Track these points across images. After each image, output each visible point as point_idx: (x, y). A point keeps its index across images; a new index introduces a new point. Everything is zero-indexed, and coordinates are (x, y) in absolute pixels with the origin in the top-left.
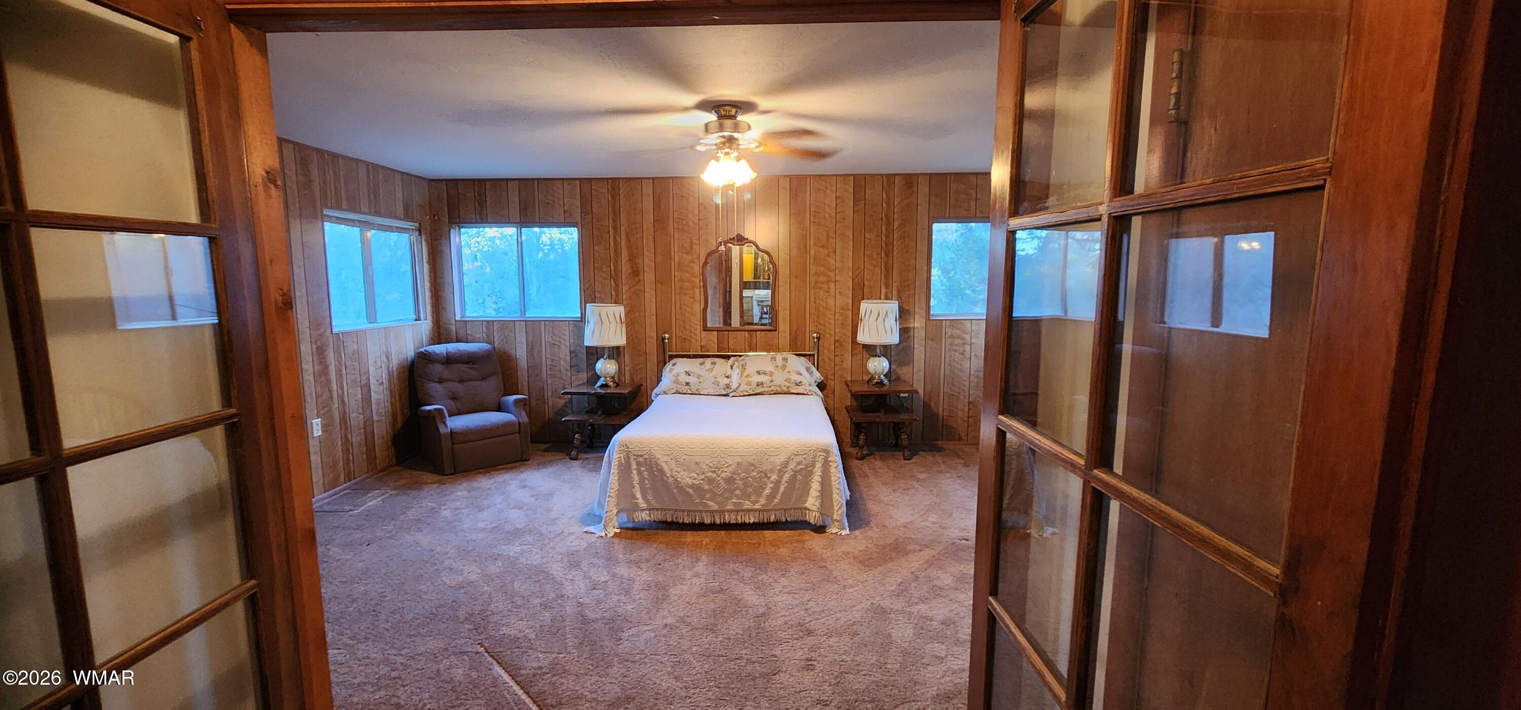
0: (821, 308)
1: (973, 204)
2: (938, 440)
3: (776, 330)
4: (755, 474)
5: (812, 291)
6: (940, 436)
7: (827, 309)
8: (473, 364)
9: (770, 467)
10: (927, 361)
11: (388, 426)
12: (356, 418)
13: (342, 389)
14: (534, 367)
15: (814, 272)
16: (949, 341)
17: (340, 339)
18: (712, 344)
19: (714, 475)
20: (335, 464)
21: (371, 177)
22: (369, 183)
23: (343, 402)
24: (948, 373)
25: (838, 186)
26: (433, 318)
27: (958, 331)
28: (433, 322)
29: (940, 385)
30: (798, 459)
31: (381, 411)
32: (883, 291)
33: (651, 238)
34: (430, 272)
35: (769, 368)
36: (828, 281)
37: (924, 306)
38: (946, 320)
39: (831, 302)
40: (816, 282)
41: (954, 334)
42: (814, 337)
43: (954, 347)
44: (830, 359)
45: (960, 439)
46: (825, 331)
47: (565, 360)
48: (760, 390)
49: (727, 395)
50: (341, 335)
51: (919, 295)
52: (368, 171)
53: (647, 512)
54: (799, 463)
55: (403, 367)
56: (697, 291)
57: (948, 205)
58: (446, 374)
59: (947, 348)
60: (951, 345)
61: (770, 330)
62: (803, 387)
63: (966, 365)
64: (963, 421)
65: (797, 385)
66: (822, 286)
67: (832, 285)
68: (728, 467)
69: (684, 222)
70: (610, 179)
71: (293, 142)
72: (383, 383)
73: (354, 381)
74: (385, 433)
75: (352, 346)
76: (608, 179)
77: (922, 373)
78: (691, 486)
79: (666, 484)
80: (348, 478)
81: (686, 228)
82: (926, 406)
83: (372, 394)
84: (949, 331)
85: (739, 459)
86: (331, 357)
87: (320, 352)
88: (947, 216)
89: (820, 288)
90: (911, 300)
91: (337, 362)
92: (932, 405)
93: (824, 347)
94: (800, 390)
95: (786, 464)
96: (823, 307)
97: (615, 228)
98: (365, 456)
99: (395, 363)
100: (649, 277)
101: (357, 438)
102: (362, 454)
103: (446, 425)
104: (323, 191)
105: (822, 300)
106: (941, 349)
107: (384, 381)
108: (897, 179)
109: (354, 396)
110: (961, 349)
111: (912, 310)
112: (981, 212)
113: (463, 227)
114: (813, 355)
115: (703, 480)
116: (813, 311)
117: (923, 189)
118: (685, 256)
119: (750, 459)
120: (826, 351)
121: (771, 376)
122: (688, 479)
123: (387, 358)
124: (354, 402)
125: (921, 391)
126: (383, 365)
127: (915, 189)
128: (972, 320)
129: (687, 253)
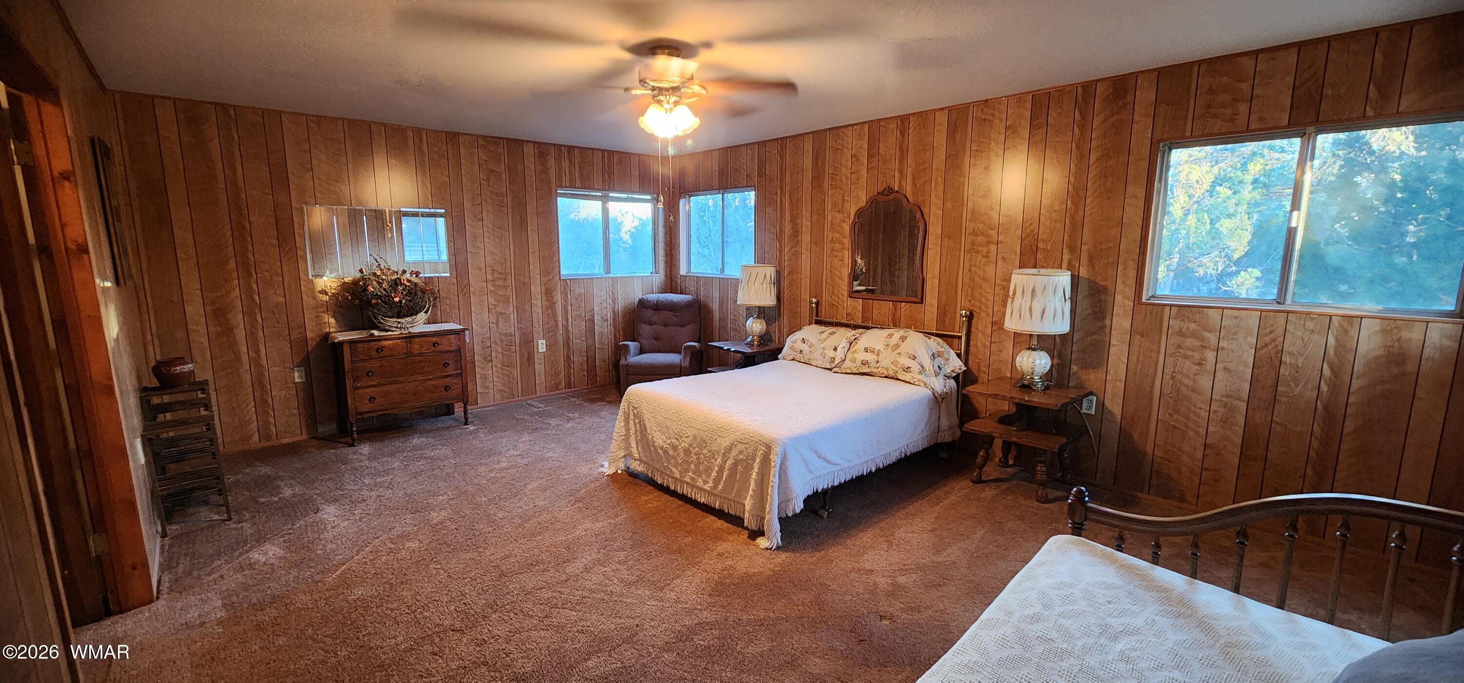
0: (977, 278)
1: (1243, 108)
2: (1141, 491)
3: (922, 302)
4: (705, 451)
5: (967, 256)
6: (1146, 487)
7: (984, 279)
8: (676, 312)
9: (717, 448)
10: (1131, 367)
11: (610, 353)
12: (579, 343)
13: (567, 321)
14: (723, 319)
15: (971, 230)
16: (1174, 340)
17: (567, 283)
18: (857, 313)
19: (677, 443)
20: (557, 374)
21: (606, 161)
22: (603, 165)
23: (567, 331)
24: (1168, 390)
25: (1009, 112)
26: (666, 272)
27: (1193, 326)
28: (666, 276)
29: (1151, 405)
30: (740, 447)
31: (604, 341)
32: (1066, 257)
33: (809, 197)
34: (666, 234)
35: (879, 346)
36: (989, 242)
37: (1132, 281)
38: (1171, 306)
39: (990, 271)
40: (973, 244)
41: (1184, 330)
42: (961, 315)
43: (1182, 351)
44: (984, 346)
45: (1182, 499)
46: (980, 308)
47: (742, 316)
48: (865, 370)
49: (830, 369)
50: (568, 281)
51: (1125, 264)
52: (603, 157)
53: (638, 462)
54: (741, 452)
55: (630, 309)
56: (846, 253)
57: (1190, 115)
58: (655, 318)
59: (1170, 350)
60: (1179, 346)
61: (915, 303)
62: (912, 374)
63: (1205, 383)
64: (1192, 472)
65: (904, 370)
66: (980, 249)
67: (993, 248)
68: (687, 437)
69: (838, 178)
70: (779, 138)
71: (532, 142)
72: (607, 320)
73: (580, 316)
74: (607, 359)
75: (579, 290)
76: (778, 139)
77: (1122, 385)
78: (662, 448)
79: (647, 439)
80: (569, 385)
81: (839, 184)
82: (1124, 434)
83: (596, 327)
84: (1176, 324)
85: (695, 432)
86: (558, 297)
87: (549, 293)
88: (1188, 134)
89: (977, 252)
90: (1110, 272)
91: (563, 301)
92: (1136, 436)
93: (977, 329)
94: (907, 377)
95: (729, 449)
96: (979, 276)
97: (781, 189)
98: (586, 373)
99: (620, 305)
100: (806, 238)
101: (578, 359)
102: (583, 370)
103: (626, 359)
104: (559, 176)
105: (979, 267)
106: (1159, 352)
107: (609, 319)
108: (1100, 89)
109: (577, 328)
110: (1197, 355)
111: (1111, 287)
112: (1261, 119)
113: (692, 196)
114: (960, 338)
115: (669, 444)
116: (966, 281)
117: (1145, 96)
118: (837, 215)
119: (703, 435)
120: (980, 335)
121: (878, 355)
122: (660, 440)
123: (614, 302)
124: (577, 330)
125: (1117, 411)
126: (608, 306)
127: (1130, 98)
128: (1223, 308)
129: (839, 211)
